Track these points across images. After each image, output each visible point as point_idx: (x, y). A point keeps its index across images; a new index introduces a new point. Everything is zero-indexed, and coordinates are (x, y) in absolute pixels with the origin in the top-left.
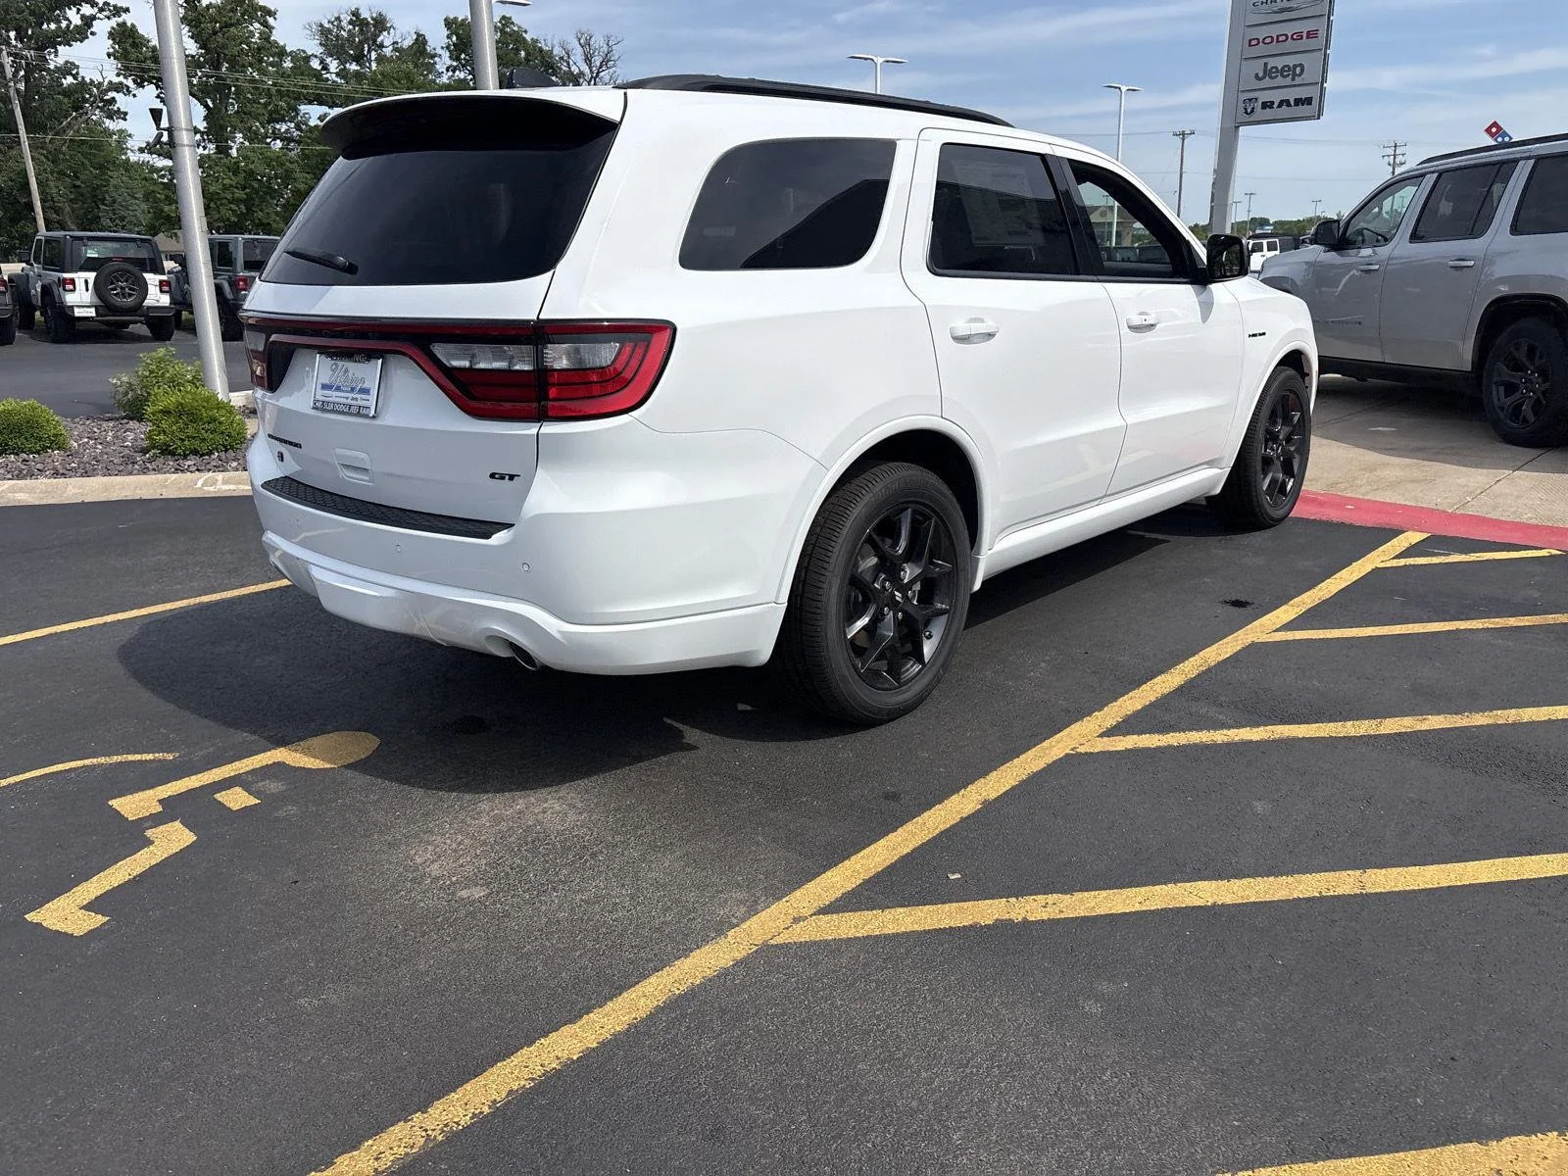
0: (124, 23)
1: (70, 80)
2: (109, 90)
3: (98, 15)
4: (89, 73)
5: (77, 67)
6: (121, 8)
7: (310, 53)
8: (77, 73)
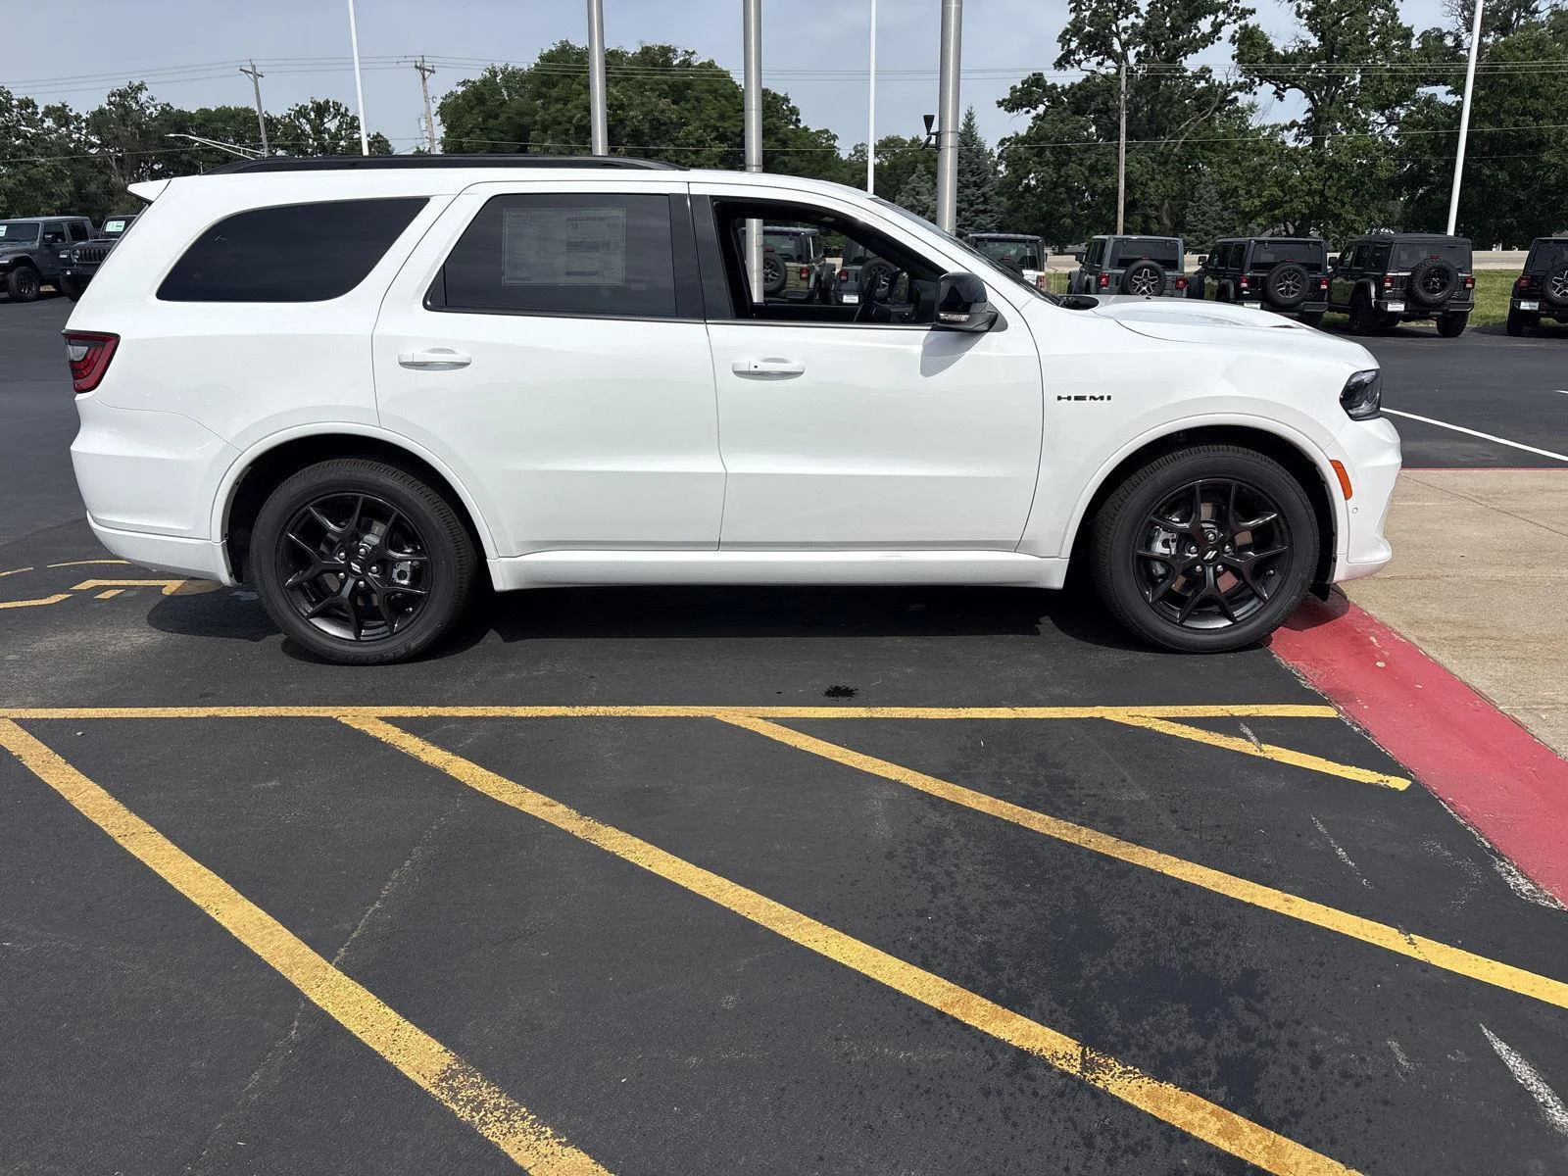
0: (1247, 25)
1: (1203, 83)
2: (1233, 90)
3: (1228, 20)
4: (1218, 76)
5: (1211, 71)
6: (1249, 10)
7: (1445, 31)
8: (1210, 77)
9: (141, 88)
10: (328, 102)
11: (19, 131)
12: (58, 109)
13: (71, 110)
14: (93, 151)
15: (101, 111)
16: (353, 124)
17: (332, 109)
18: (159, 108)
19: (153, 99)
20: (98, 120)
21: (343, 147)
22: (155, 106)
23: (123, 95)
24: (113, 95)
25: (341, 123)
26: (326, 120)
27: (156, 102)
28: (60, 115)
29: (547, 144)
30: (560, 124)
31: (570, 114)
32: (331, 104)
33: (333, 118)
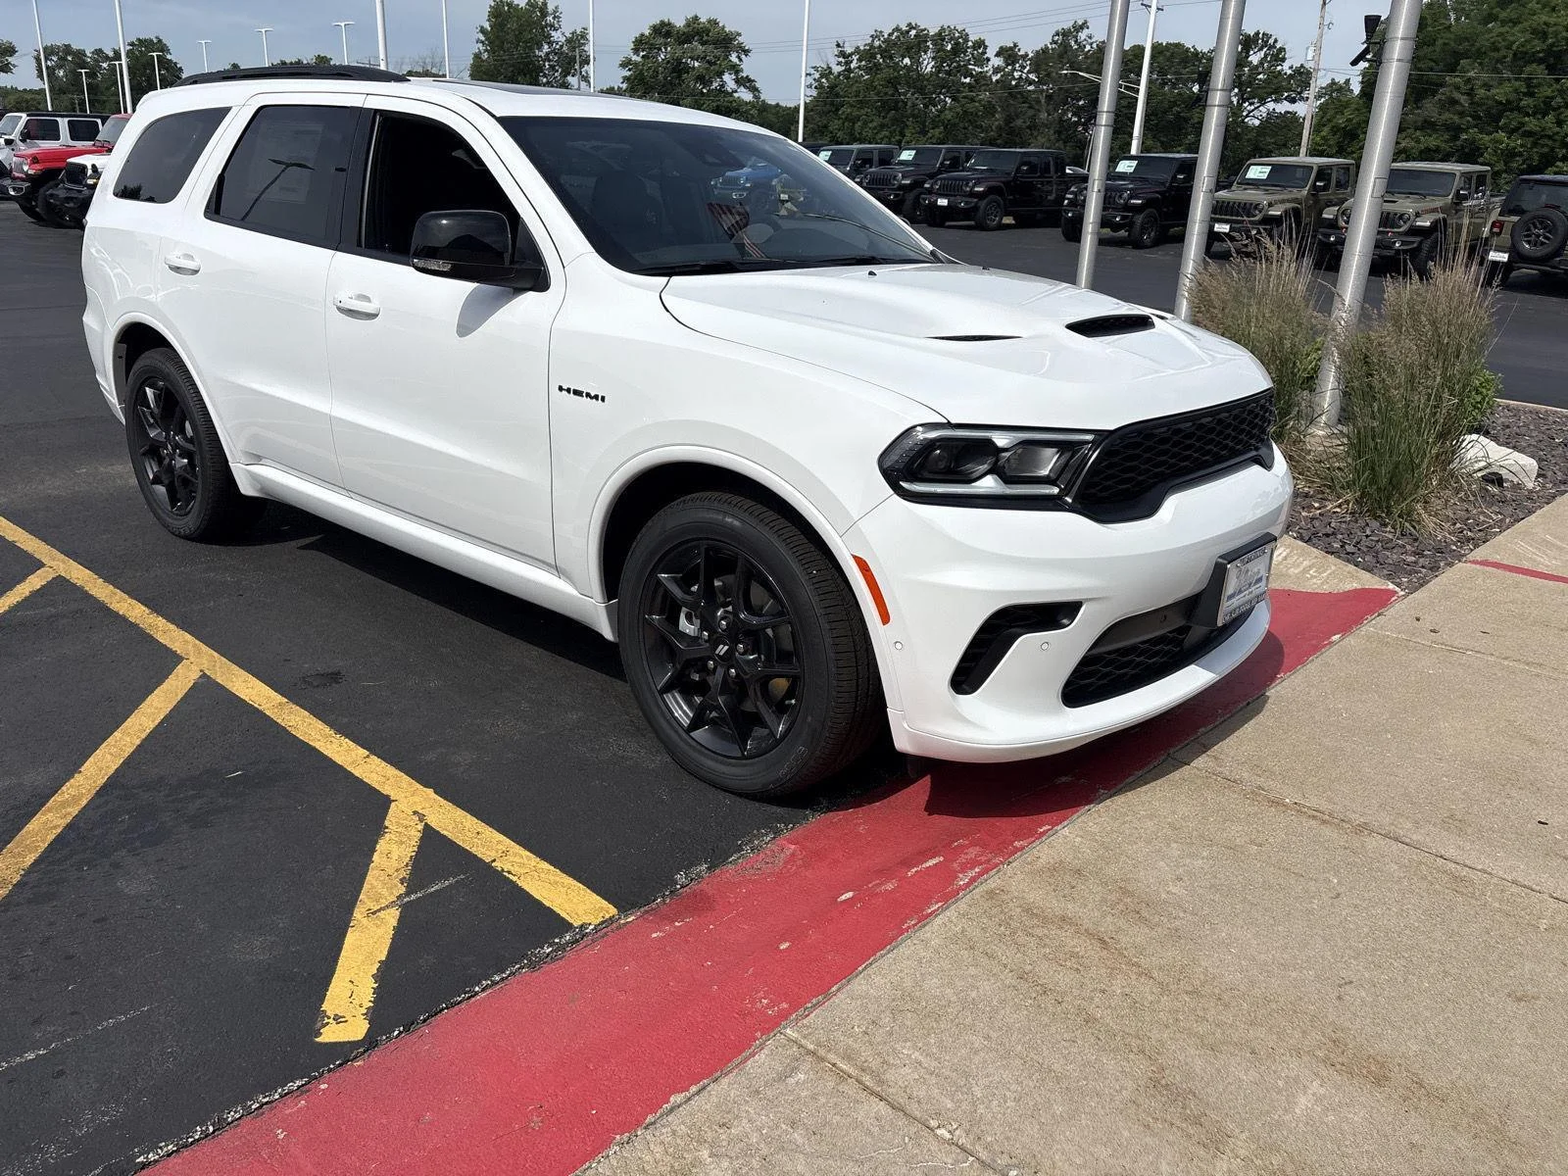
9: (1084, 26)
10: (1257, 34)
11: (968, 70)
12: (1011, 49)
13: (1019, 50)
14: (1031, 88)
15: (1045, 50)
16: (1278, 56)
17: (1260, 41)
18: (1094, 46)
19: (1090, 38)
20: (1041, 59)
21: (1260, 80)
22: (1091, 44)
23: (1066, 34)
24: (1057, 34)
25: (1266, 55)
26: (1252, 52)
27: (1093, 40)
28: (1009, 54)
29: (1471, 74)
30: (1497, 50)
31: (1511, 39)
32: (1260, 36)
33: (1259, 50)
